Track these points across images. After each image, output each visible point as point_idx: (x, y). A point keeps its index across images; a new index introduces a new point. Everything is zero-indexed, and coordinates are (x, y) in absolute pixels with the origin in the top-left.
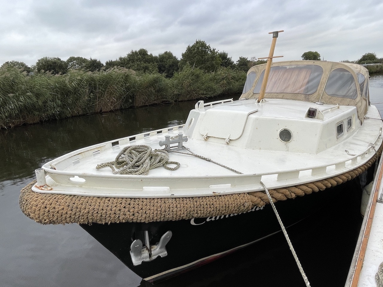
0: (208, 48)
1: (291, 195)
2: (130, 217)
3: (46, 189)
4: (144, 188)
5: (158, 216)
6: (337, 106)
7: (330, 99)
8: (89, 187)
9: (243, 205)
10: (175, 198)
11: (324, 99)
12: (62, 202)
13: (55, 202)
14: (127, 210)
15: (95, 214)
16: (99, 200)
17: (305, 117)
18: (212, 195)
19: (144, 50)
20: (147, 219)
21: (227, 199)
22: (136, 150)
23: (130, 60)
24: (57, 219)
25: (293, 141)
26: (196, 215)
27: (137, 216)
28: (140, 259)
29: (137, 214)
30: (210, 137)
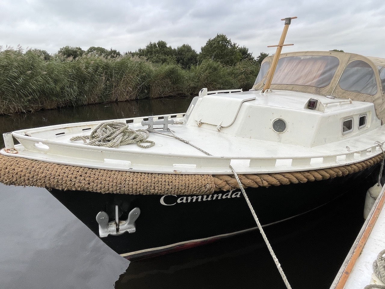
0: (229, 42)
1: (262, 183)
2: (85, 186)
3: (11, 152)
4: (105, 159)
5: (113, 188)
6: (349, 100)
7: (343, 93)
8: (53, 154)
9: (205, 186)
10: (134, 173)
11: (337, 93)
12: (22, 165)
13: (16, 164)
14: (82, 178)
15: (52, 179)
16: (57, 167)
17: (304, 108)
18: (172, 173)
19: (164, 42)
20: (103, 190)
21: (187, 178)
22: (114, 126)
23: (148, 52)
24: (17, 180)
25: (287, 131)
26: (154, 191)
27: (93, 185)
28: (106, 232)
29: (93, 183)
30: (203, 123)
